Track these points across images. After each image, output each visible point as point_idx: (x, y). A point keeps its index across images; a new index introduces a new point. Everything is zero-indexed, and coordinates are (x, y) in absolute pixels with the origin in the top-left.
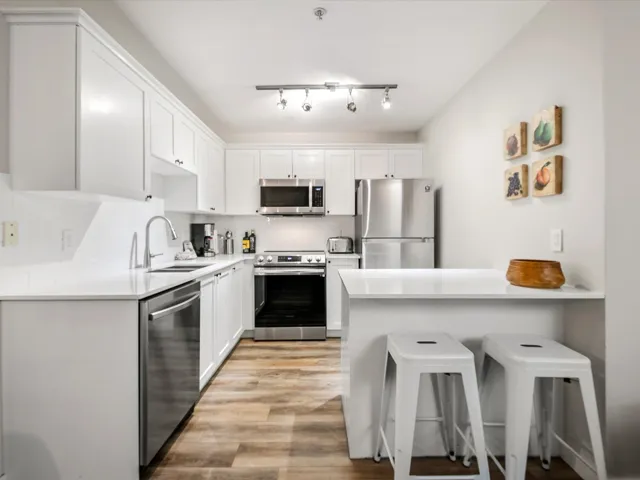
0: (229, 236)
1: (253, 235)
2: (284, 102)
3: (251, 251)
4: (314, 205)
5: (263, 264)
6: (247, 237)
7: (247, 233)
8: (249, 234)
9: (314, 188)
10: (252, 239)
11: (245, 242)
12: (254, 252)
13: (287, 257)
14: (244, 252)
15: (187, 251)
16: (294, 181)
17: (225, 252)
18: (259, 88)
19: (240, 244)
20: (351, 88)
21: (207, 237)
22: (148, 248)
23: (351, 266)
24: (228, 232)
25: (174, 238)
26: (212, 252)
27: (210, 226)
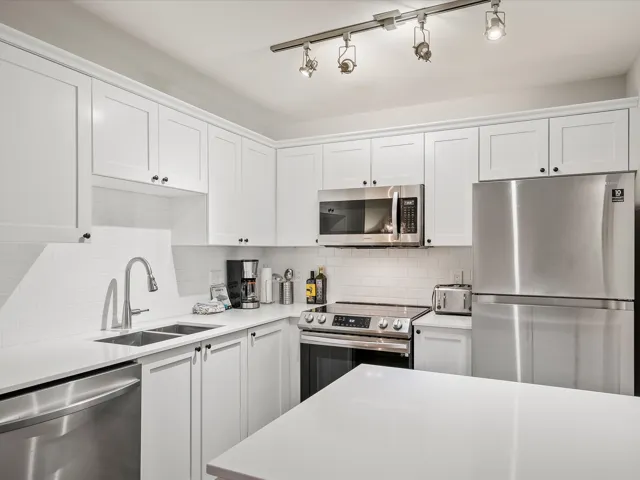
0: (289, 276)
1: (322, 277)
2: (311, 65)
3: (318, 300)
5: (312, 326)
6: (313, 279)
7: (312, 273)
8: (317, 274)
9: (400, 201)
10: (319, 282)
11: (308, 286)
13: (348, 318)
14: (308, 303)
17: (282, 301)
18: (276, 49)
19: (303, 290)
20: (422, 16)
21: (246, 280)
22: (127, 302)
23: (459, 341)
24: (287, 271)
25: (152, 290)
26: (253, 301)
27: (250, 263)
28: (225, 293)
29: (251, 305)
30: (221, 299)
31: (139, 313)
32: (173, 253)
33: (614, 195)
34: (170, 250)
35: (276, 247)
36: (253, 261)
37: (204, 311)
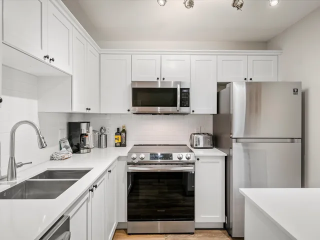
0: (103, 131)
1: (124, 131)
3: (122, 145)
4: (181, 106)
5: (135, 161)
6: (118, 132)
7: (118, 129)
8: (121, 130)
9: (181, 89)
10: (123, 134)
11: (116, 137)
12: (125, 145)
14: (116, 146)
15: (64, 149)
16: (156, 83)
17: (100, 146)
19: (112, 138)
21: (82, 135)
22: (12, 158)
23: (218, 162)
24: (102, 128)
25: (43, 147)
26: (88, 148)
27: (85, 124)
28: (68, 144)
29: (85, 151)
30: (67, 148)
31: (21, 165)
32: (39, 117)
33: (294, 91)
34: (37, 115)
35: (100, 114)
36: (88, 122)
37: (61, 158)
